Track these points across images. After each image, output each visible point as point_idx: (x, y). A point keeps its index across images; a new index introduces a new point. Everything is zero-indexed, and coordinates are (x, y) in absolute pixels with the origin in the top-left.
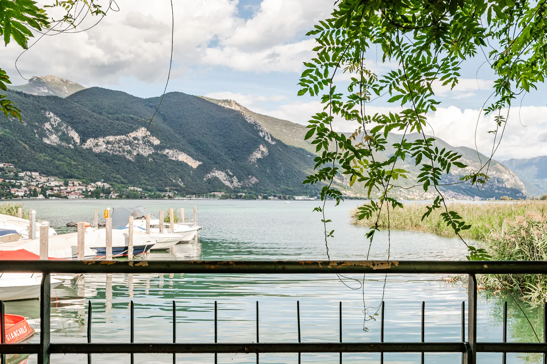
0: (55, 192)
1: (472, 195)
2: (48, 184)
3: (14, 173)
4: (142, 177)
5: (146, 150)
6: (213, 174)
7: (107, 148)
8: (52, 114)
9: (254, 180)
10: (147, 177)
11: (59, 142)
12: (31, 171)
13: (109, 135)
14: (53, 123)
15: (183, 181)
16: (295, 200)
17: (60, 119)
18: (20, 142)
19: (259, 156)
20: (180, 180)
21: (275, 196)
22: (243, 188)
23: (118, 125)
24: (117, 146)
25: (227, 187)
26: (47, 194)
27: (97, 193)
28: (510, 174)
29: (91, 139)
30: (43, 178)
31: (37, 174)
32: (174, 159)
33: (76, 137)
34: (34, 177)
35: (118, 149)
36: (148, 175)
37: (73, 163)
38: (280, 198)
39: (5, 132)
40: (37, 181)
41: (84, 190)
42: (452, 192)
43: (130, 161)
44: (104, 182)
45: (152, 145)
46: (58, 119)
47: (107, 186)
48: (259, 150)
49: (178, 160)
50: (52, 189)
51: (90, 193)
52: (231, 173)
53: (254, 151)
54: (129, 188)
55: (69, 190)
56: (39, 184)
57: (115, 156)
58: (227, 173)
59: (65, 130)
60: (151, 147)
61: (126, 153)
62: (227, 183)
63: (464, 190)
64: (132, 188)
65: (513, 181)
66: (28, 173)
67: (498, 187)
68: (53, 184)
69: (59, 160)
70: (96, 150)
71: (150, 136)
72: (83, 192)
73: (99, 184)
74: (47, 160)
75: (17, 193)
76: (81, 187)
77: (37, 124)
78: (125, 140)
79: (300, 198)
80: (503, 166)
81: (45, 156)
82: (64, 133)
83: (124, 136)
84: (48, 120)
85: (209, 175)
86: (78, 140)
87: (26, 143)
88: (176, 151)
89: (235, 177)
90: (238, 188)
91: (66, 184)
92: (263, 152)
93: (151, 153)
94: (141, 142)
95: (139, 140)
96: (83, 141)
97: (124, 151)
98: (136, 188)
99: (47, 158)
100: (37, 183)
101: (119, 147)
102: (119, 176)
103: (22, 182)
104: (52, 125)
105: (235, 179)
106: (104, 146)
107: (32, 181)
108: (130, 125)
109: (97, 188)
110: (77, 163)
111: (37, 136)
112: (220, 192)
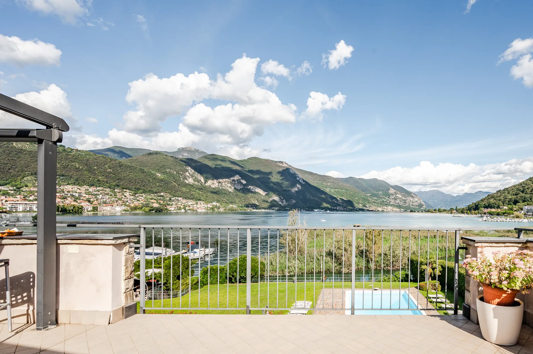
0: (190, 208)
1: (400, 208)
2: (187, 204)
3: (169, 198)
4: (237, 200)
5: (239, 186)
6: (273, 198)
7: (219, 185)
8: (189, 168)
9: (294, 201)
10: (239, 200)
11: (193, 182)
12: (178, 197)
13: (220, 179)
14: (190, 172)
15: (258, 202)
16: (314, 211)
17: (194, 170)
18: (172, 182)
19: (296, 189)
20: (256, 201)
21: (304, 209)
22: (288, 205)
23: (224, 174)
24: (224, 184)
25: (281, 205)
26: (186, 209)
27: (213, 208)
28: (418, 198)
29: (210, 181)
30: (184, 201)
31: (181, 198)
32: (253, 191)
33: (202, 179)
34: (180, 200)
35: (224, 186)
36: (240, 199)
37: (200, 193)
38: (306, 210)
39: (165, 177)
40: (181, 202)
41: (206, 207)
42: (391, 207)
43: (231, 192)
44: (217, 202)
45: (241, 183)
46: (193, 170)
47: (218, 204)
48: (297, 186)
49: (255, 191)
50: (189, 206)
51: (209, 208)
52: (282, 198)
53: (294, 187)
54: (230, 205)
55: (198, 207)
56: (182, 204)
57: (223, 189)
58: (280, 198)
59: (196, 176)
60: (241, 185)
61: (228, 188)
62: (280, 203)
63: (396, 206)
64: (231, 206)
65: (419, 202)
66: (177, 198)
67: (412, 205)
68: (190, 204)
69: (193, 191)
70: (213, 186)
71: (241, 179)
72: (206, 208)
73: (214, 203)
74: (187, 191)
75: (170, 209)
76: (205, 205)
77: (181, 173)
78: (228, 182)
79: (317, 210)
80: (415, 195)
81: (186, 189)
82: (196, 177)
83: (227, 179)
84: (187, 171)
85: (271, 199)
86: (203, 181)
87: (175, 182)
88: (255, 187)
89: (284, 200)
90: (286, 205)
91: (197, 204)
92: (298, 188)
93: (241, 188)
94: (236, 182)
95: (235, 181)
96: (206, 182)
97: (227, 187)
98: (233, 206)
99: (187, 190)
100: (181, 203)
101: (226, 185)
102: (224, 199)
103: (173, 202)
104: (189, 174)
105: (284, 201)
106: (217, 184)
107: (179, 202)
108: (231, 174)
109: (213, 206)
110: (202, 193)
111: (181, 179)
112: (277, 207)
